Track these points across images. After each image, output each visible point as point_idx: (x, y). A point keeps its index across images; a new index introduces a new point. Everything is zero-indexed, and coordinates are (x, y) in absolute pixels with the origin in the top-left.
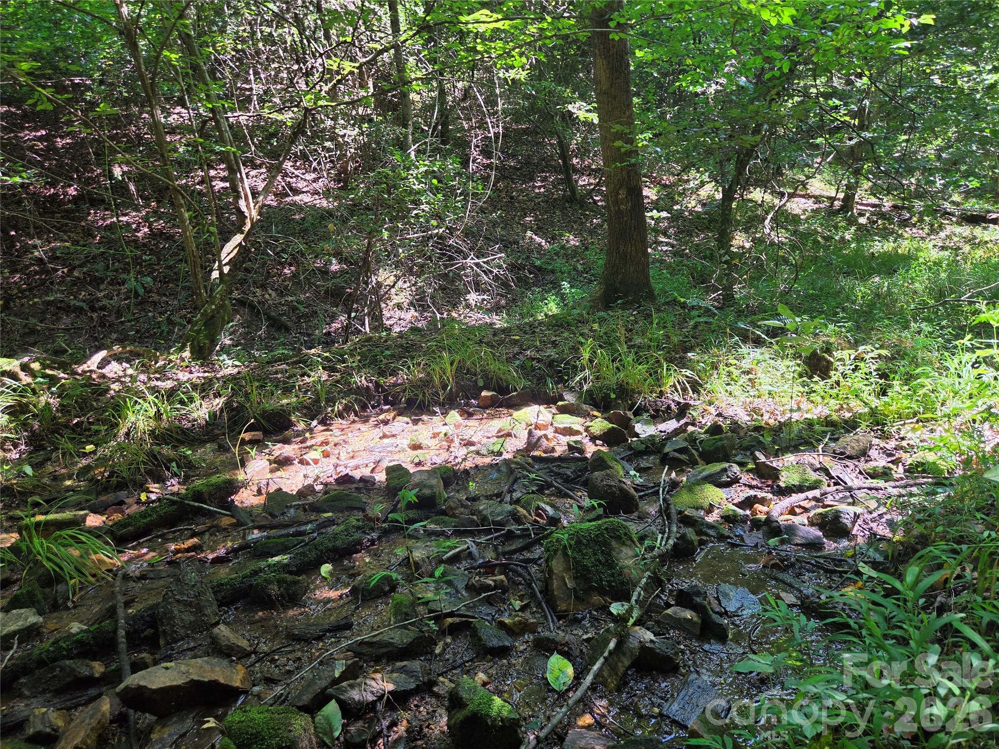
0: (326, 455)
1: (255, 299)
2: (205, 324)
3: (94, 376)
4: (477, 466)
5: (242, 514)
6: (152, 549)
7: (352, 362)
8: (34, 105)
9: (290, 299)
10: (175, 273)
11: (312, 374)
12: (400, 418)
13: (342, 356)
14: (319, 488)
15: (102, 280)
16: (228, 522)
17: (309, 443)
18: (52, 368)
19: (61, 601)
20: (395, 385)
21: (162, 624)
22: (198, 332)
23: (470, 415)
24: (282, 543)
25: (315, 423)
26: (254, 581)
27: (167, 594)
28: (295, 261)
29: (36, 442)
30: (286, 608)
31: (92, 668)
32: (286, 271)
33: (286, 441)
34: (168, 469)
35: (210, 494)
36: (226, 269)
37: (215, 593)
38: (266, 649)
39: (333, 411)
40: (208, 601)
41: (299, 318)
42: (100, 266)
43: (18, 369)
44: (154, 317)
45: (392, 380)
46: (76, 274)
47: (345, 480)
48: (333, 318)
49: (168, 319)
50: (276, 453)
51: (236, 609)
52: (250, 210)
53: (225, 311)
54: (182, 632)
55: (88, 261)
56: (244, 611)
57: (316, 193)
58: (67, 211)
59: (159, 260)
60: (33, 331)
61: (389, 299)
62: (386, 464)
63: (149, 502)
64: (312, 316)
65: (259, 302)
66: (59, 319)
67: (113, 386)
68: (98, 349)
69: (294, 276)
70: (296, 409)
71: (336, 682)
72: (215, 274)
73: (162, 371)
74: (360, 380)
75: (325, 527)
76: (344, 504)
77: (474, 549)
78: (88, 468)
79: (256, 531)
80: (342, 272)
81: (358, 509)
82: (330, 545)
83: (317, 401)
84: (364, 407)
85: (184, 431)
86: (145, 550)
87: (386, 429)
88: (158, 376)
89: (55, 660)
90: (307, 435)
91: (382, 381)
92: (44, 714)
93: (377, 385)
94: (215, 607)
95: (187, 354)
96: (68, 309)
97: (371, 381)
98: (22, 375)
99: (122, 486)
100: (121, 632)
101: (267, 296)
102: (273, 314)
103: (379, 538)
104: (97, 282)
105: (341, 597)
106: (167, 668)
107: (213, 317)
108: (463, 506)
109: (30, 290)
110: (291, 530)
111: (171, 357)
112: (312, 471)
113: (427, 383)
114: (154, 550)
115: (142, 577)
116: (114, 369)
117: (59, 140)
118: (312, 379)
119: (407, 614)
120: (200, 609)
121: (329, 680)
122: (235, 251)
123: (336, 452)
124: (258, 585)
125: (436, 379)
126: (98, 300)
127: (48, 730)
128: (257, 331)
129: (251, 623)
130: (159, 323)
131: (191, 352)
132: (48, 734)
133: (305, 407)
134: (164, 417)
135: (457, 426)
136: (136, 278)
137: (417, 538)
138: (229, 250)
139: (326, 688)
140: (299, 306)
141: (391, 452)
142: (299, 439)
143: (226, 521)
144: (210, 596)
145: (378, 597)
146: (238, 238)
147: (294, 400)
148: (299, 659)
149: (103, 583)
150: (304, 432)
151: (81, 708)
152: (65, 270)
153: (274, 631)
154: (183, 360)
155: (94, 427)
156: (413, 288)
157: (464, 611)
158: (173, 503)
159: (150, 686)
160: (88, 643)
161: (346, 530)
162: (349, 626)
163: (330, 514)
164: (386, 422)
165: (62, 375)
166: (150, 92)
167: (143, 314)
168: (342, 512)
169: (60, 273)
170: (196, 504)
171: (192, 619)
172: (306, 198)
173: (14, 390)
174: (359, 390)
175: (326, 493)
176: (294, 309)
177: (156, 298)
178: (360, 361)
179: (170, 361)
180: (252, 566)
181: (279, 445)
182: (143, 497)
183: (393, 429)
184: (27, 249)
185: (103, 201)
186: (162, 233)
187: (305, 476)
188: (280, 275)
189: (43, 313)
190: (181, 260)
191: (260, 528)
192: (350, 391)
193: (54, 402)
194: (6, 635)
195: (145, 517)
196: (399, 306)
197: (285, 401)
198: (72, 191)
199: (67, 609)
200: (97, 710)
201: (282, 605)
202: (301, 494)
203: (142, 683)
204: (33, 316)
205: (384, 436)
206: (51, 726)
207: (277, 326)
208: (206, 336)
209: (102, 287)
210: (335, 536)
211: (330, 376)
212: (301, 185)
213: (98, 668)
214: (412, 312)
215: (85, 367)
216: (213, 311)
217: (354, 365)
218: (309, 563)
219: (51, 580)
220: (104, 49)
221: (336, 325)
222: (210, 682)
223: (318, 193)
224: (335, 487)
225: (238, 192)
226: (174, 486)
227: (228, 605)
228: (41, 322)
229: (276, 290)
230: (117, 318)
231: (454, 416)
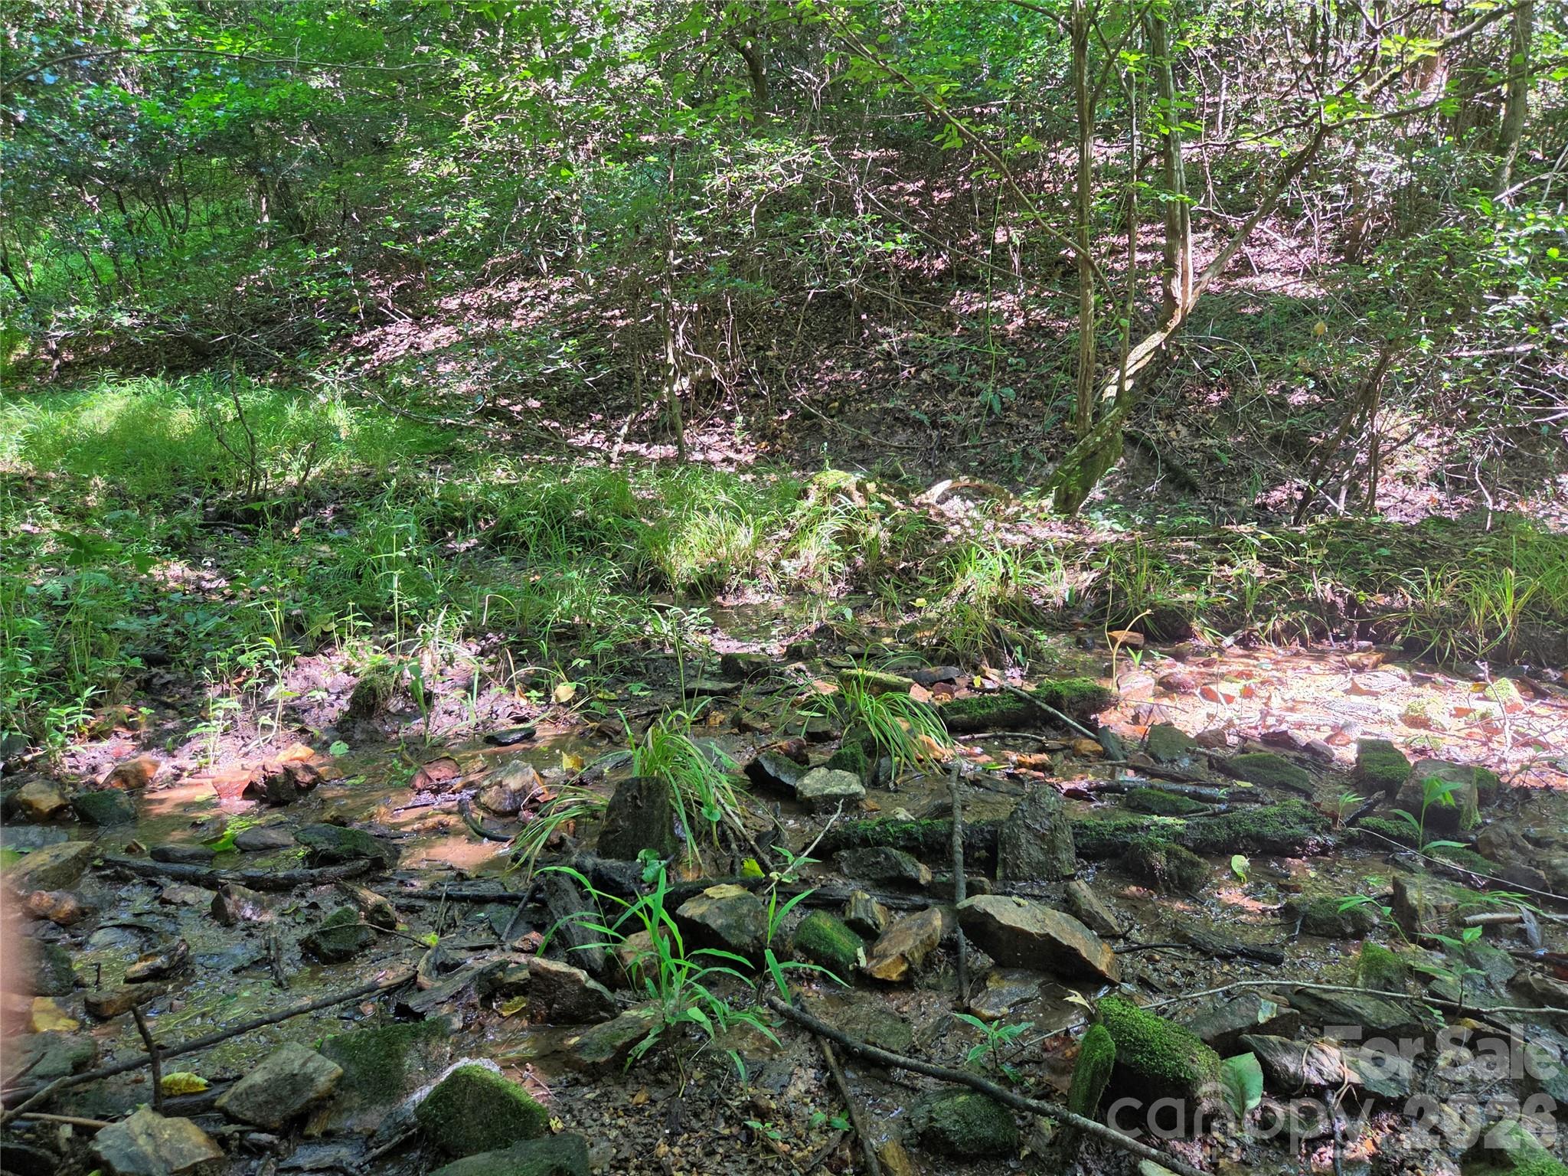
0: (1247, 693)
1: (1154, 437)
2: (1082, 463)
3: (932, 512)
4: (1548, 788)
5: (1113, 743)
6: (987, 752)
7: (1313, 556)
8: (942, 142)
9: (1209, 442)
10: (1047, 387)
11: (1239, 563)
12: (1389, 667)
13: (1297, 543)
14: (1232, 740)
15: (952, 387)
16: (1090, 747)
17: (1215, 670)
18: (888, 493)
19: (882, 778)
20: (1386, 609)
21: (1004, 849)
22: (1069, 473)
23: (1540, 694)
24: (1173, 803)
25: (1229, 641)
26: (1129, 838)
27: (1015, 812)
28: (1231, 380)
29: (858, 583)
30: (1172, 895)
31: (919, 870)
32: (1213, 397)
33: (1179, 657)
34: (1010, 653)
35: (1071, 702)
36: (1128, 385)
37: (1076, 835)
38: (1141, 940)
39: (1263, 628)
40: (1065, 842)
41: (1218, 474)
42: (954, 368)
43: (853, 488)
44: (1006, 445)
45: (1383, 600)
46: (924, 375)
47: (1279, 740)
48: (1277, 481)
49: (1024, 450)
50: (1164, 672)
51: (1098, 868)
52: (1186, 295)
53: (1112, 447)
54: (1026, 869)
55: (941, 360)
56: (1109, 875)
57: (1292, 272)
58: (928, 291)
59: (1029, 365)
60: (863, 446)
61: (1391, 462)
62: (1356, 734)
63: (983, 690)
64: (1240, 474)
65: (1158, 442)
66: (893, 433)
67: (951, 529)
68: (939, 477)
69: (1225, 404)
70: (1201, 612)
71: (1256, 1028)
72: (1111, 391)
73: (1015, 519)
74: (1322, 588)
75: (1241, 801)
76: (1277, 777)
77: (1532, 926)
78: (913, 628)
79: (1131, 772)
80: (1311, 407)
81: (1299, 791)
82: (1253, 829)
83: (1240, 607)
84: (1320, 635)
85: (1032, 609)
86: (978, 750)
87: (1361, 680)
88: (1008, 526)
89: (879, 843)
90: (1215, 655)
91: (1362, 597)
92: (867, 901)
93: (1352, 603)
94: (1072, 855)
95: (1048, 502)
96: (905, 422)
97: (1342, 594)
98: (856, 495)
99: (951, 660)
100: (958, 840)
101: (1173, 434)
102: (1176, 462)
103: (1338, 847)
104: (946, 388)
105: (1263, 912)
106: (1019, 905)
107: (1094, 453)
108: (1514, 846)
109: (870, 392)
110: (1188, 788)
111: (1027, 503)
112: (1225, 712)
113: (1457, 618)
114: (989, 753)
115: (975, 783)
116: (956, 506)
117: (935, 193)
118: (1235, 572)
119: (1389, 981)
120: (1052, 849)
121: (1247, 1023)
122: (1148, 358)
123: (1263, 693)
124: (1138, 845)
125: (1477, 616)
126: (943, 413)
127: (870, 922)
128: (1145, 485)
129: (1119, 897)
130: (1011, 454)
131: (1055, 502)
132: (869, 926)
133: (1218, 613)
134: (1012, 583)
135: (1513, 708)
136: (994, 389)
137: (1411, 871)
138: (1139, 356)
139: (1240, 1031)
140: (1223, 456)
141: (1366, 719)
142: (1202, 659)
143: (1087, 745)
144: (1067, 836)
145: (1331, 937)
146: (1156, 339)
147: (1203, 597)
148: (1191, 974)
149: (929, 773)
150: (1208, 650)
151: (902, 914)
152: (913, 370)
153: (1154, 922)
154: (1042, 510)
155: (922, 579)
156: (1445, 449)
157: (1501, 1018)
158: (1019, 698)
159: (998, 918)
160: (917, 839)
161: (1282, 815)
162: (1277, 961)
163: (1249, 785)
164: (1359, 669)
165: (897, 504)
166: (1086, 115)
167: (993, 439)
168: (1270, 787)
169: (906, 373)
170: (1051, 709)
171: (1042, 858)
172: (1271, 282)
173: (848, 512)
174: (1316, 605)
175: (1243, 751)
176: (1212, 459)
177: (1013, 418)
178: (1327, 557)
179: (1025, 509)
180: (1125, 818)
181: (1170, 660)
182: (977, 681)
183: (1374, 682)
184: (875, 340)
185: (975, 279)
186: (1040, 327)
187: (1211, 717)
188: (1200, 403)
189: (878, 423)
190: (1059, 368)
191: (1137, 770)
192: (1300, 604)
193: (885, 536)
194: (827, 796)
195: (983, 707)
196: (1407, 478)
197: (1187, 596)
198: (939, 265)
199: (888, 790)
200: (928, 922)
201: (1168, 889)
202: (1202, 740)
203: (990, 910)
204: (866, 426)
205: (1355, 690)
206: (873, 918)
207: (1180, 482)
208: (1079, 481)
209: (950, 396)
210: (1263, 819)
211: (1267, 572)
212: (1268, 258)
213: (924, 874)
214: (1433, 491)
215: (923, 498)
216: (1096, 444)
217: (1315, 562)
218: (1214, 845)
219: (874, 749)
220: (1024, 61)
221: (1277, 495)
222: (1069, 947)
223: (1295, 273)
224: (1260, 747)
225: (1175, 266)
226: (1014, 678)
227: (1087, 857)
228: (874, 434)
229: (1189, 426)
230: (961, 440)
231: (1507, 689)
